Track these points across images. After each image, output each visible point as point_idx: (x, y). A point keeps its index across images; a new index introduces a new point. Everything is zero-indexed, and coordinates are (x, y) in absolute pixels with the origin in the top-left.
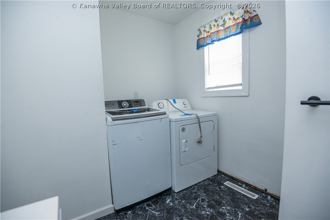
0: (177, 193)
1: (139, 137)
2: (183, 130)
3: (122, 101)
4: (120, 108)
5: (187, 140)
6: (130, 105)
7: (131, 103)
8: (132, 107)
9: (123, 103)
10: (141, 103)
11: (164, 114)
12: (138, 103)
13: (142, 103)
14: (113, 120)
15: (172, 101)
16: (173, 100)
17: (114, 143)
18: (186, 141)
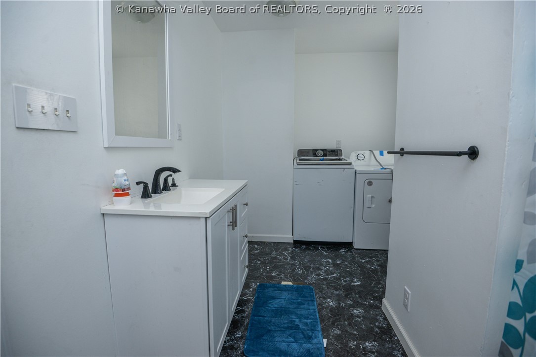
0: (356, 249)
1: (319, 183)
2: (370, 183)
3: (317, 150)
4: (313, 156)
5: (374, 196)
6: (324, 154)
7: (326, 153)
8: (326, 156)
9: (317, 152)
10: (337, 153)
11: (350, 164)
12: (334, 153)
13: (339, 153)
14: (297, 164)
15: (377, 153)
16: (380, 151)
17: (296, 183)
18: (372, 197)
